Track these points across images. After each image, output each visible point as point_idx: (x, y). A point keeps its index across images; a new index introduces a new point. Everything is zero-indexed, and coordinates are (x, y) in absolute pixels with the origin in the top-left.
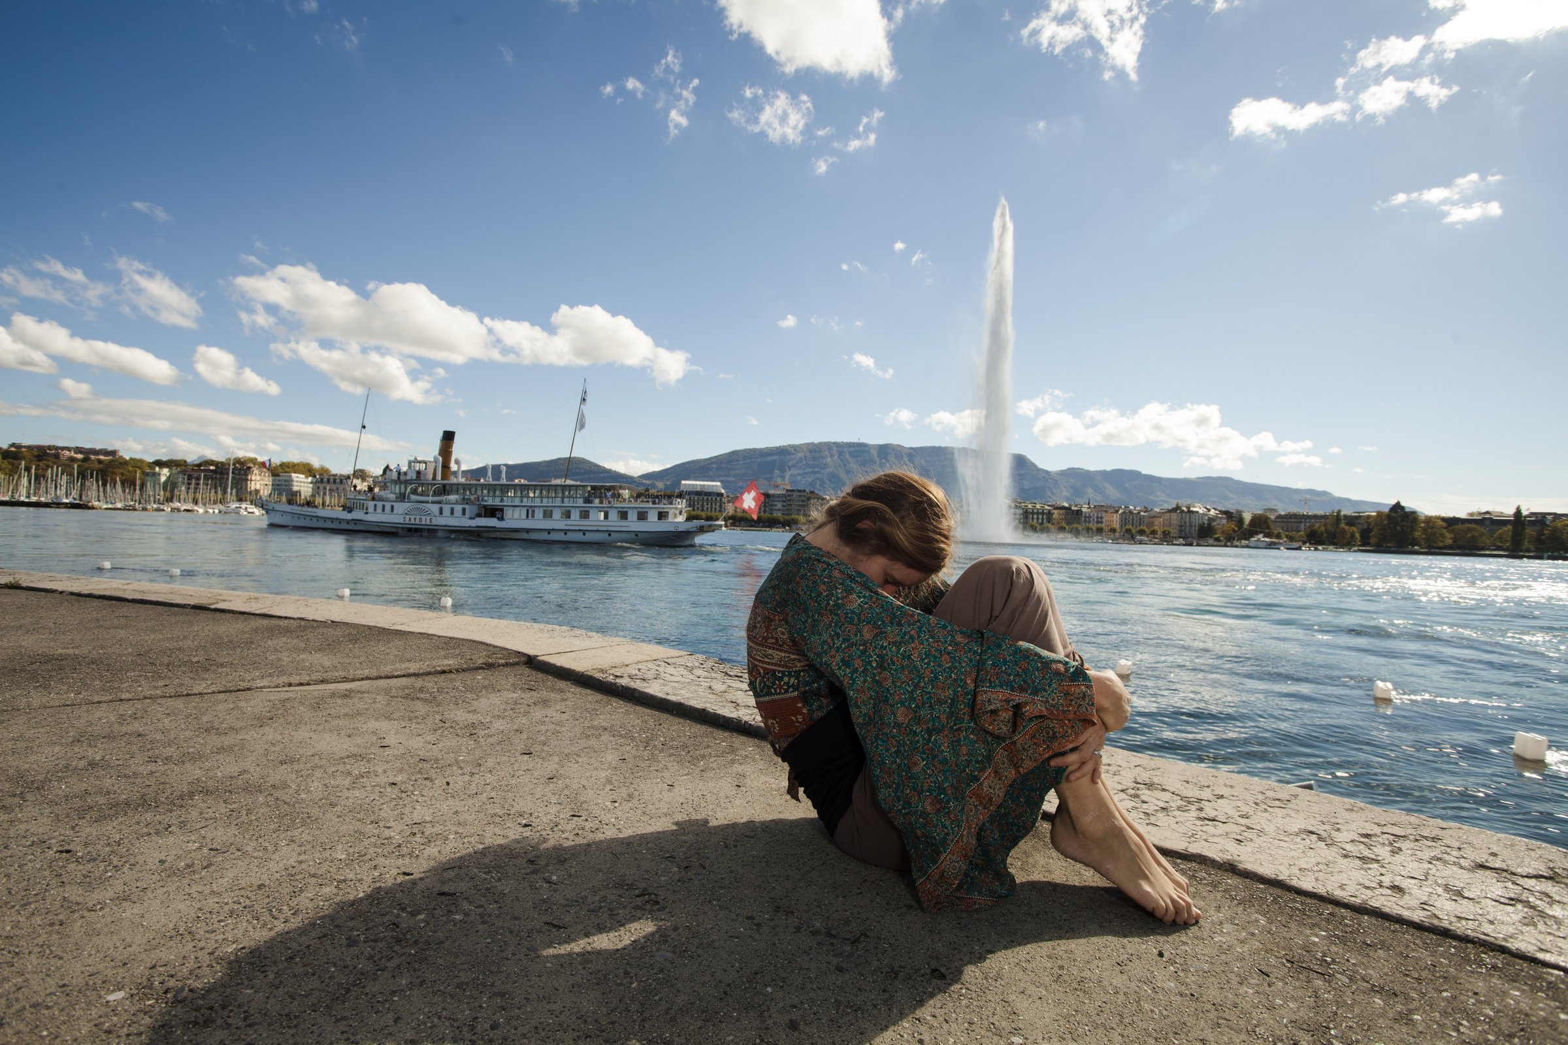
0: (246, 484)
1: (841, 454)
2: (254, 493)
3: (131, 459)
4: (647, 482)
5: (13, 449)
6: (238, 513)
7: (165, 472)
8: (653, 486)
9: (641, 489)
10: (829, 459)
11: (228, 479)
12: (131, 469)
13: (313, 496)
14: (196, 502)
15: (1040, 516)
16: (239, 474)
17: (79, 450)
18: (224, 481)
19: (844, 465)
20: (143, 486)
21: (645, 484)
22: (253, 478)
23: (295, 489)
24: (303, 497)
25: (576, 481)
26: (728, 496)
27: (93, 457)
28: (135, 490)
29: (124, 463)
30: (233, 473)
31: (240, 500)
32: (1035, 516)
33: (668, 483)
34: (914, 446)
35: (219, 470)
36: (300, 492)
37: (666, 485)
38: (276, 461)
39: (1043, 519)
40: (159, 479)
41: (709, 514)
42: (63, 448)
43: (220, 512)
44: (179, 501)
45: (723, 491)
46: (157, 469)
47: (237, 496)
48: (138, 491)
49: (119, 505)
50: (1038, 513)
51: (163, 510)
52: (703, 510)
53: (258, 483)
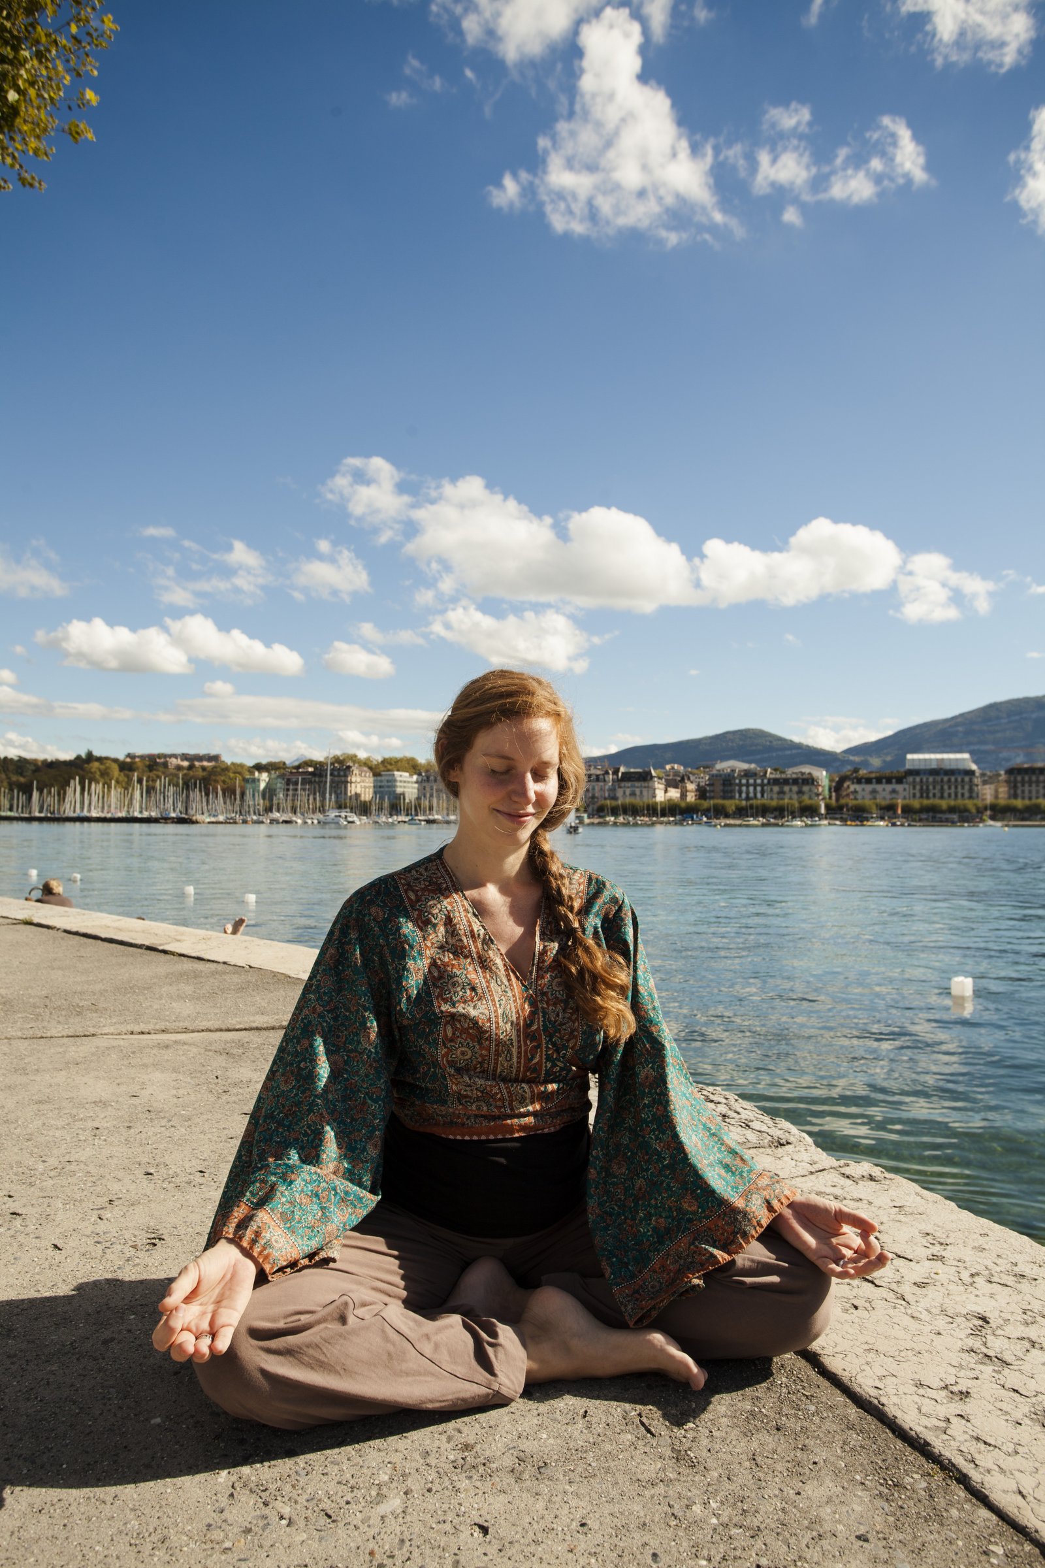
0: (346, 788)
2: (354, 798)
3: (233, 764)
4: (857, 759)
5: (128, 760)
6: (338, 823)
7: (264, 777)
8: (865, 764)
9: (847, 770)
11: (326, 782)
12: (232, 775)
13: (418, 798)
14: (294, 811)
16: (339, 776)
17: (185, 757)
18: (322, 785)
20: (243, 794)
21: (851, 762)
22: (353, 780)
23: (399, 790)
24: (407, 801)
25: (750, 762)
26: (983, 775)
27: (197, 764)
28: (235, 799)
29: (226, 769)
30: (331, 775)
31: (340, 807)
33: (889, 758)
35: (318, 772)
36: (403, 794)
37: (884, 761)
38: (378, 758)
40: (259, 786)
41: (952, 803)
42: (171, 756)
43: (319, 822)
44: (278, 811)
45: (974, 767)
46: (257, 774)
47: (337, 802)
48: (238, 802)
49: (221, 818)
51: (262, 822)
52: (942, 797)
53: (359, 785)
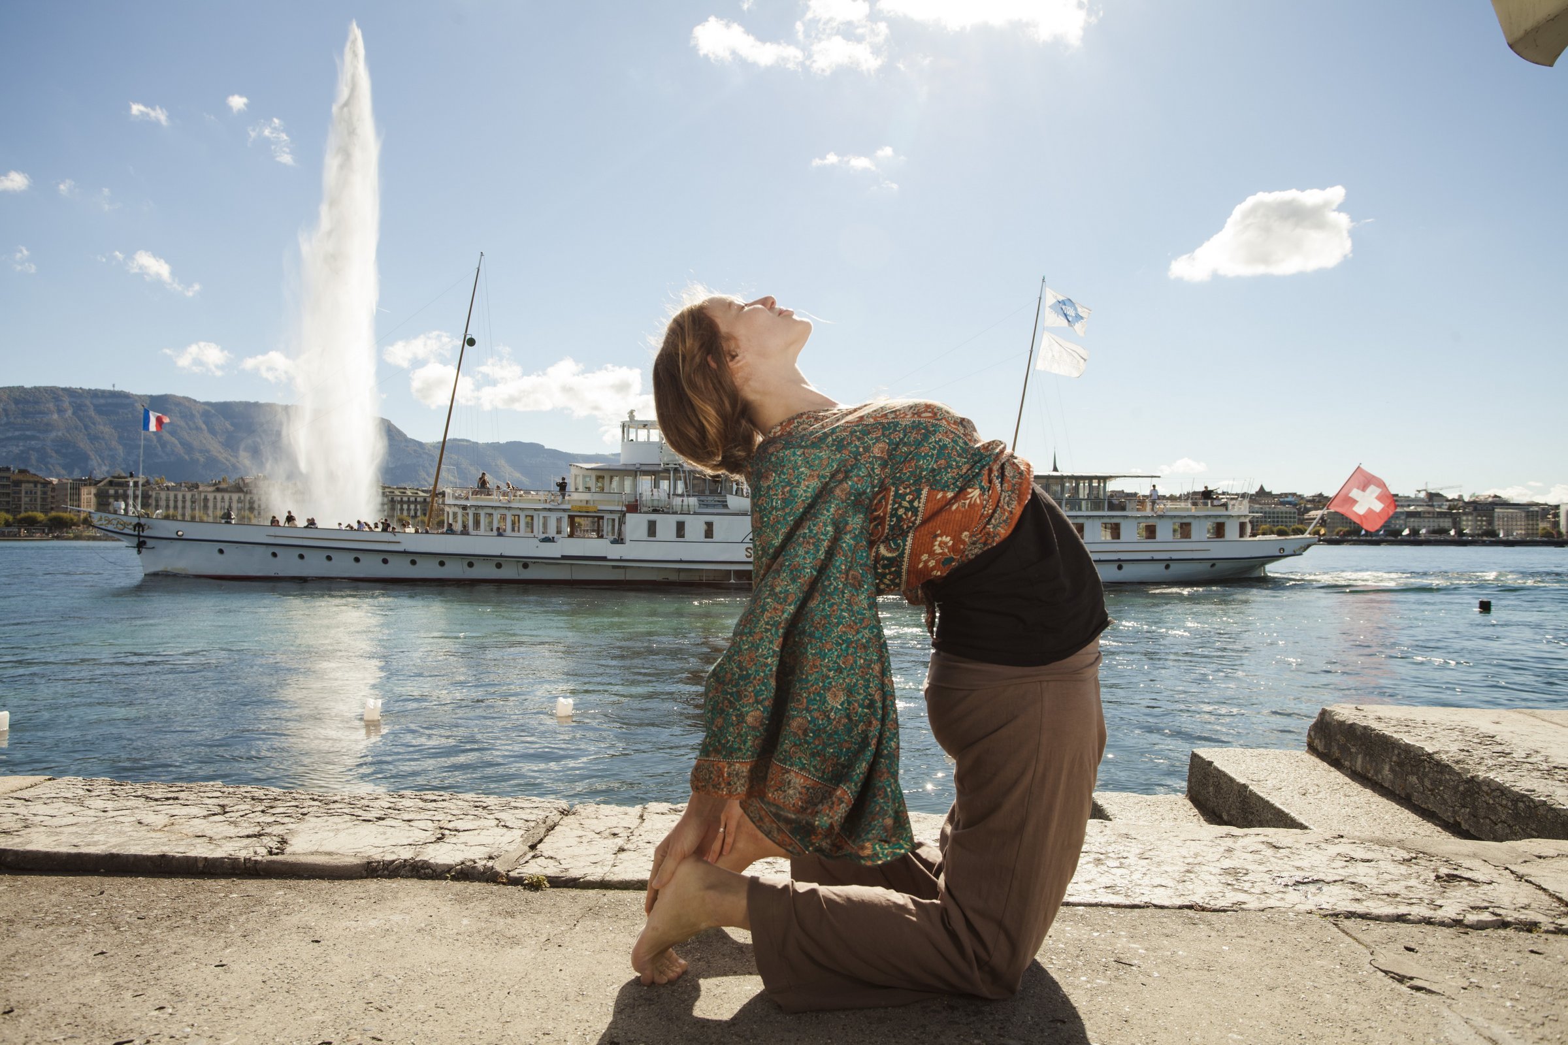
1: (78, 408)
10: (55, 416)
15: (412, 507)
19: (86, 427)
32: (405, 507)
34: (214, 400)
39: (416, 510)
50: (409, 502)
